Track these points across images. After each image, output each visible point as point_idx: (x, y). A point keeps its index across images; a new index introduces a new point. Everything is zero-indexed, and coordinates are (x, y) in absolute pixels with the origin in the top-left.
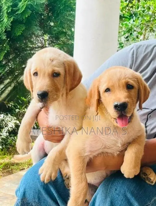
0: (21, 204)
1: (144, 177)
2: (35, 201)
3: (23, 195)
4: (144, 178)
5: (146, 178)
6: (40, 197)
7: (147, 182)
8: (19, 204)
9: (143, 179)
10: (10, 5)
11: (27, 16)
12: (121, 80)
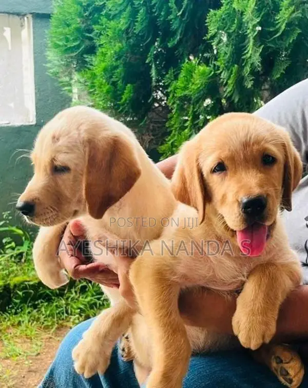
3: (50, 374)
5: (279, 369)
7: (281, 378)
10: (256, 22)
11: (291, 41)
12: (249, 146)
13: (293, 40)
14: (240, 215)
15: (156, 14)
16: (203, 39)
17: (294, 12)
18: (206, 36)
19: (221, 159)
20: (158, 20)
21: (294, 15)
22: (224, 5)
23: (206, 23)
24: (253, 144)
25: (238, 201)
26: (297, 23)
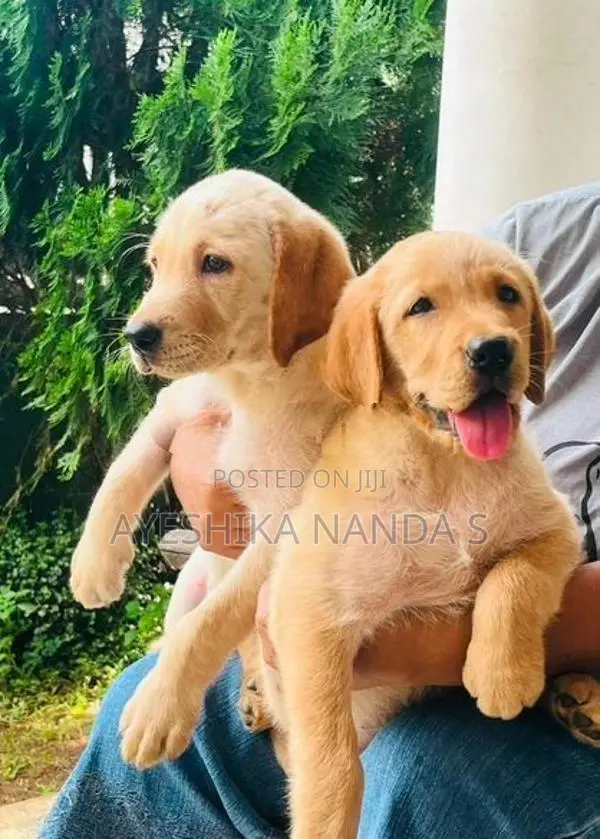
0: (79, 799)
1: (562, 711)
2: (132, 793)
3: (90, 764)
4: (565, 720)
5: (571, 717)
6: (153, 776)
7: (578, 734)
8: (67, 799)
9: (562, 723)
10: (233, 126)
11: (296, 167)
12: (474, 267)
13: (301, 165)
14: (465, 373)
15: (16, 93)
16: (124, 148)
17: (302, 113)
18: (130, 144)
19: (423, 291)
20: (21, 105)
21: (303, 119)
22: (168, 87)
23: (135, 118)
24: (481, 264)
25: (460, 349)
26: (307, 134)
